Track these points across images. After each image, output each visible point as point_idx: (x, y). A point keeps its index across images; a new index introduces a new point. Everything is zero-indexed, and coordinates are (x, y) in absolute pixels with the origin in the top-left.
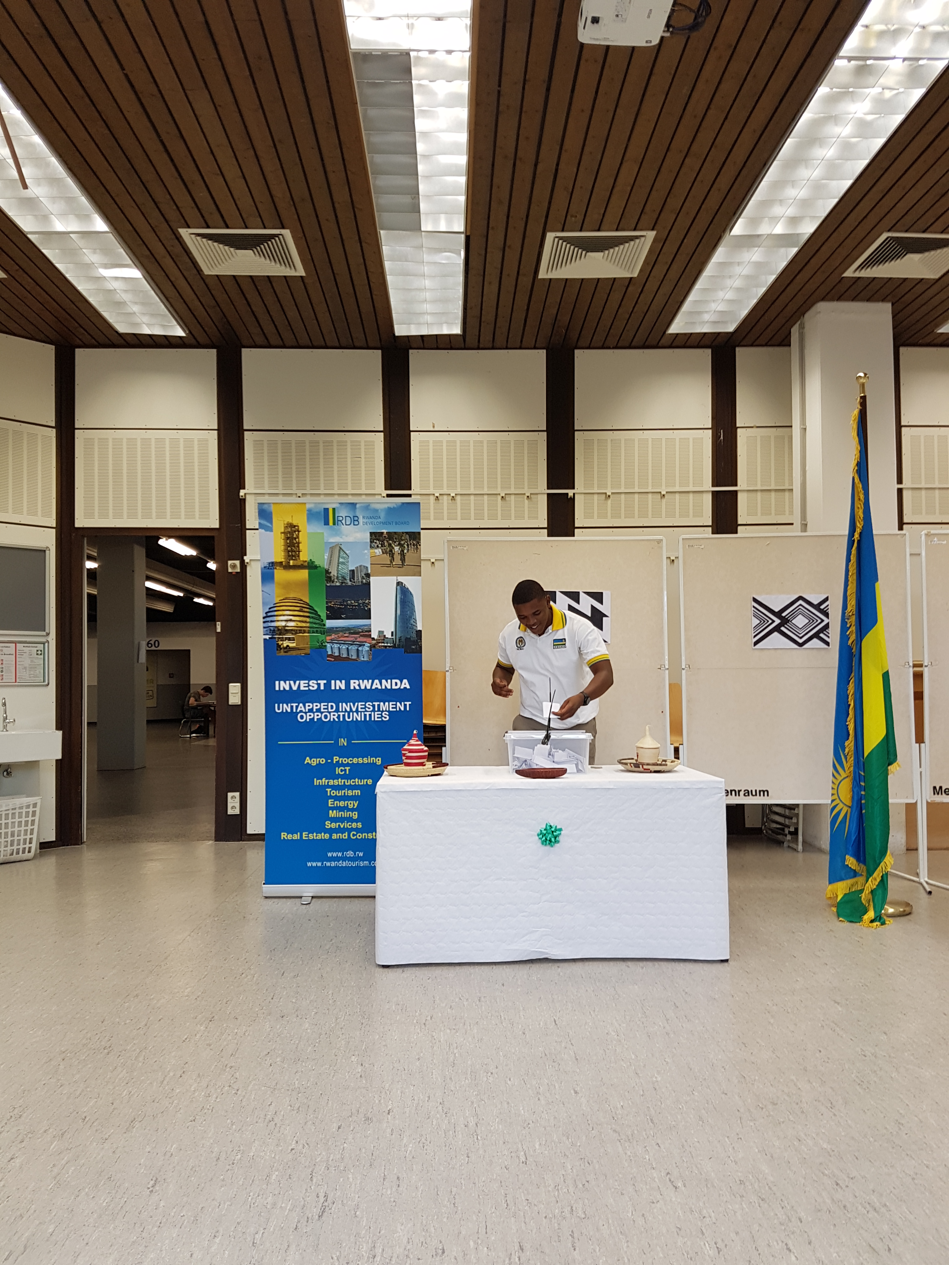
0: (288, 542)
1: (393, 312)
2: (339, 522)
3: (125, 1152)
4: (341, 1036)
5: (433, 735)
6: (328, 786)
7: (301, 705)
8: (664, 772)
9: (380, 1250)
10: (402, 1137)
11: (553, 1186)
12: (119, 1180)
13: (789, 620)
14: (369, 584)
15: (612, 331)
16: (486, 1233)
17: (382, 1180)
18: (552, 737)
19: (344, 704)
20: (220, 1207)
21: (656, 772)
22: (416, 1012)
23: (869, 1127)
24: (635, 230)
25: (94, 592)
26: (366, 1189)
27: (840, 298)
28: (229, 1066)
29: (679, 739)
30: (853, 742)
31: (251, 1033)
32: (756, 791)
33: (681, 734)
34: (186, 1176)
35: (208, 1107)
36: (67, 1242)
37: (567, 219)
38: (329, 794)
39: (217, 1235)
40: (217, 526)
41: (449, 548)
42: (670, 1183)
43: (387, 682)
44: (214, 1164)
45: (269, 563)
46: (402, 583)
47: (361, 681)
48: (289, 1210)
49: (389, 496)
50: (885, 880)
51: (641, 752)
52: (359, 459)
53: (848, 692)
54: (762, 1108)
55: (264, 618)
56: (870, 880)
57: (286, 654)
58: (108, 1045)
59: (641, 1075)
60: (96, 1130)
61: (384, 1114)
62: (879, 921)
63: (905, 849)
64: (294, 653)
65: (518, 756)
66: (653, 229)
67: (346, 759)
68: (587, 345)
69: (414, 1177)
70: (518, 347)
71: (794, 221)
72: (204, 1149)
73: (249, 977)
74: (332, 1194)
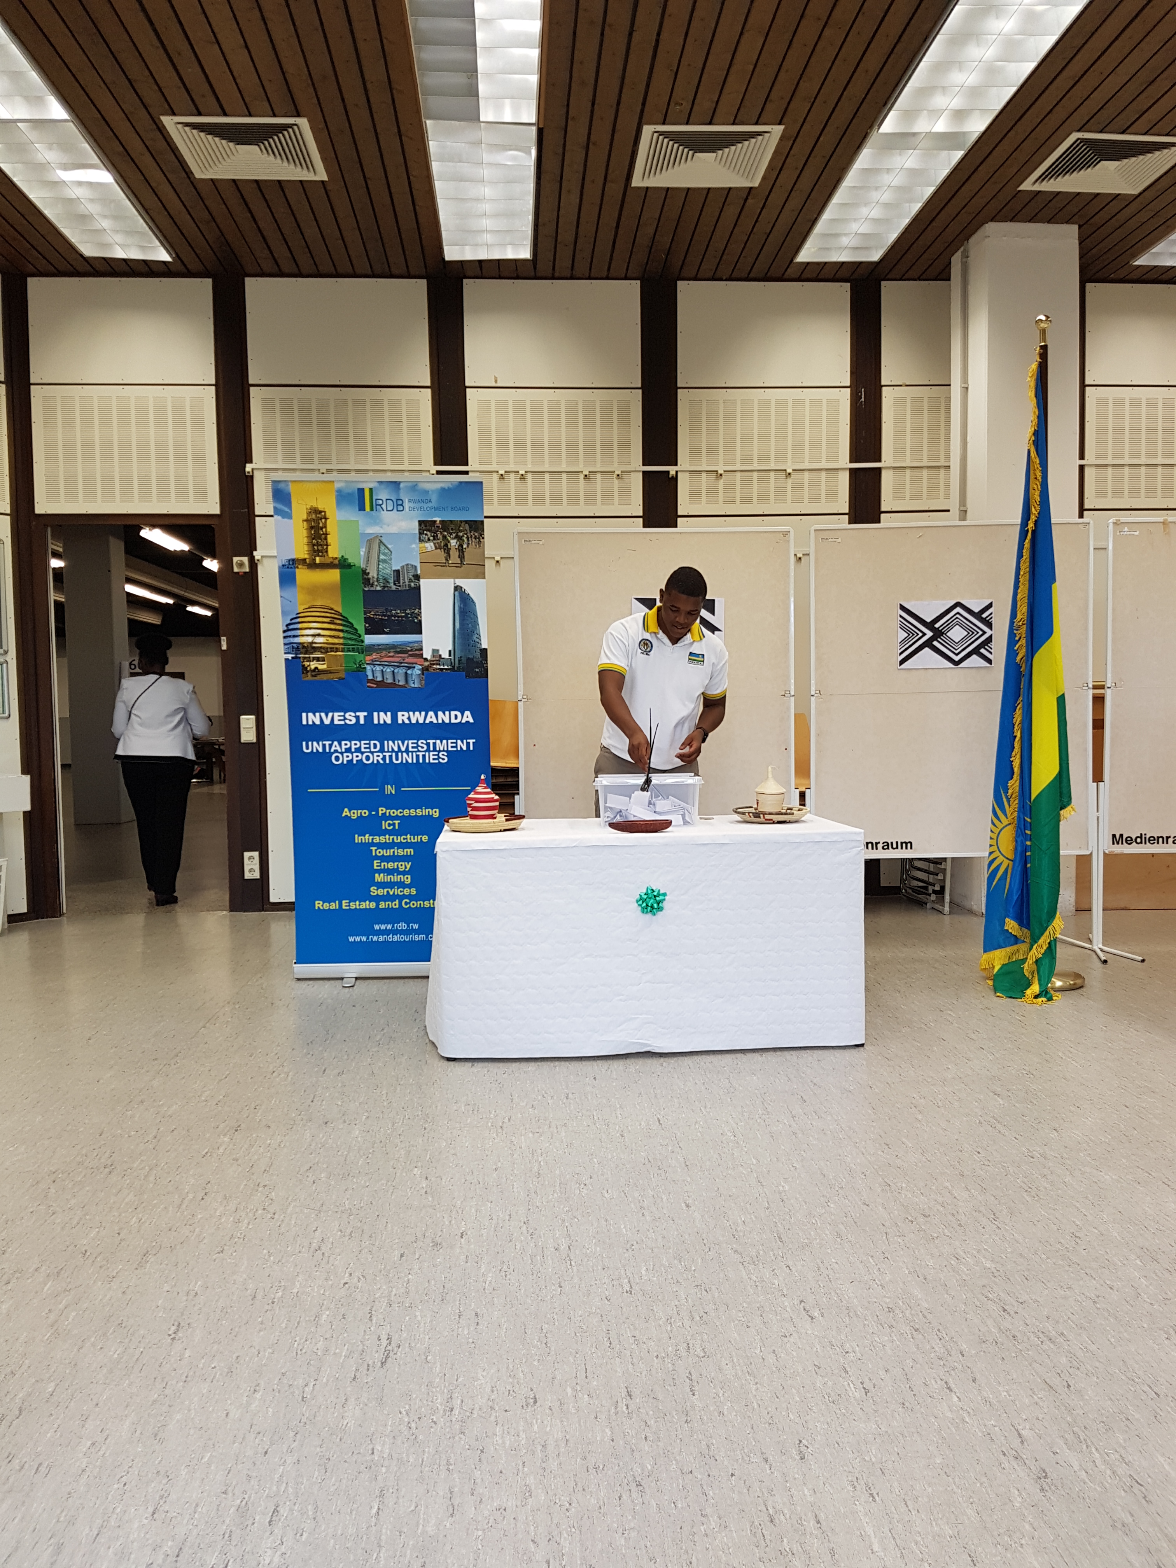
0: (313, 532)
1: (443, 230)
2: (378, 507)
3: (138, 1292)
4: (399, 1144)
5: (501, 780)
6: (373, 844)
7: (336, 743)
8: (789, 822)
9: (459, 1402)
10: (479, 1264)
11: (664, 1319)
12: (132, 1326)
13: (943, 633)
14: (418, 589)
15: (724, 257)
16: (586, 1377)
17: (457, 1318)
19: (391, 743)
20: (260, 1355)
21: (779, 822)
22: (490, 1113)
23: (1040, 1242)
24: (757, 123)
25: (62, 599)
26: (437, 1329)
27: (1013, 218)
28: (261, 1185)
29: (806, 782)
30: (1018, 781)
31: (288, 1144)
32: (897, 843)
33: (808, 775)
34: (216, 1320)
35: (239, 1235)
36: (72, 1404)
37: (670, 107)
38: (374, 854)
39: (258, 1389)
40: (218, 512)
41: (520, 541)
42: (804, 1313)
43: (444, 714)
44: (250, 1303)
45: (289, 560)
46: (461, 587)
47: (411, 713)
48: (345, 1356)
49: (439, 472)
50: (1053, 948)
51: (761, 798)
52: (400, 420)
53: (1014, 720)
54: (912, 1222)
55: (284, 631)
56: (1035, 947)
57: (314, 678)
58: (109, 1162)
59: (764, 1184)
60: (101, 1267)
61: (456, 1237)
62: (1045, 997)
63: (1074, 909)
64: (325, 677)
65: (611, 806)
66: (780, 123)
67: (395, 811)
68: (693, 275)
69: (496, 1313)
70: (604, 276)
71: (960, 115)
72: (236, 1286)
73: (282, 1076)
74: (397, 1336)
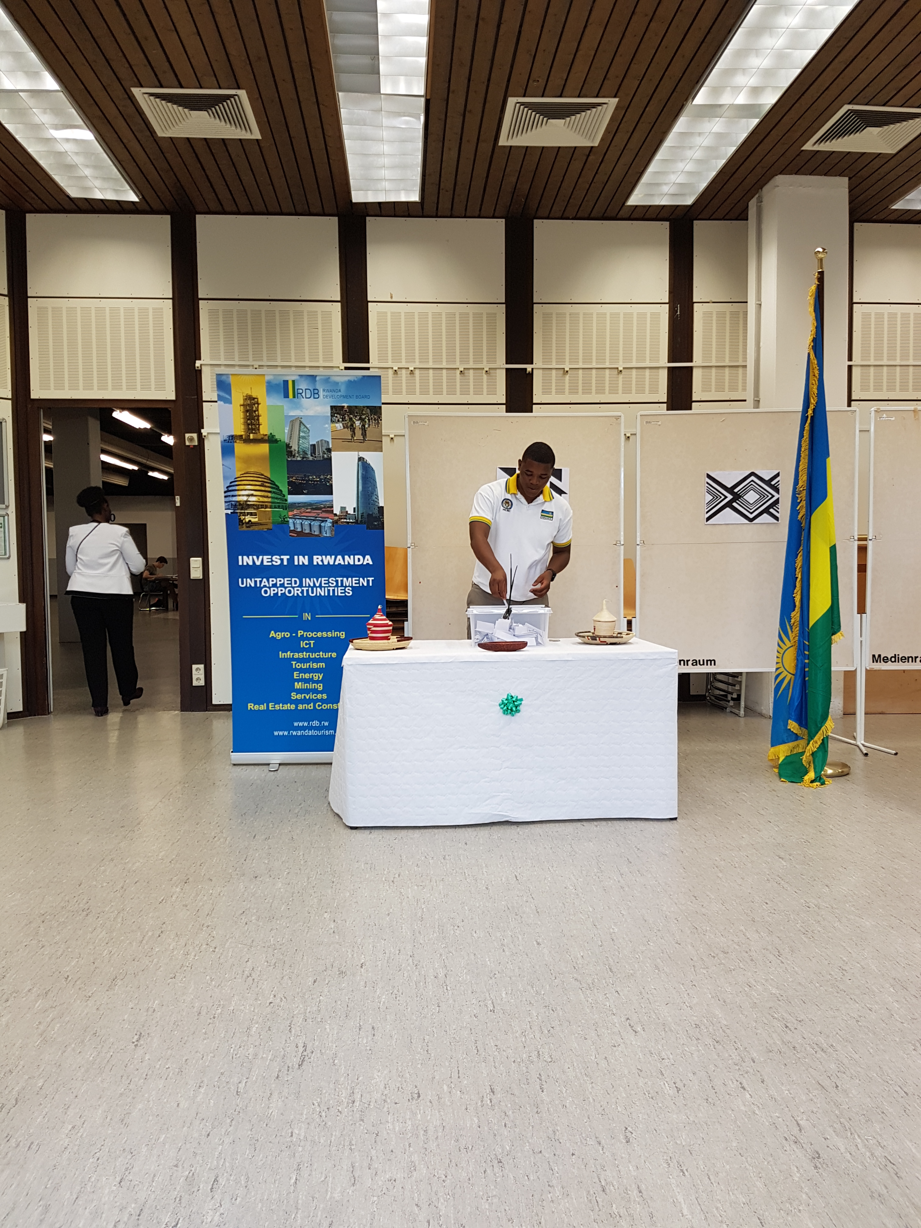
0: (248, 415)
1: (351, 178)
2: (299, 395)
3: (109, 1009)
4: (313, 894)
5: (394, 610)
6: (293, 659)
7: (265, 580)
8: (619, 644)
9: (359, 1096)
10: (375, 989)
11: (520, 1032)
12: (104, 1035)
13: (741, 496)
14: (330, 459)
15: (570, 202)
16: (459, 1077)
17: (358, 1030)
18: (513, 611)
19: (308, 580)
20: (204, 1059)
21: (612, 644)
22: (384, 870)
23: (815, 973)
24: (597, 96)
25: (51, 465)
26: (342, 1039)
27: (797, 172)
28: (205, 925)
29: (632, 612)
30: (799, 613)
31: (226, 893)
32: (703, 660)
33: (634, 607)
34: (169, 1031)
35: (187, 965)
36: (57, 1096)
37: (530, 83)
38: (294, 667)
39: (202, 1085)
40: (173, 398)
41: (409, 423)
42: (630, 1028)
43: (350, 557)
44: (196, 1017)
45: (229, 436)
46: (364, 459)
47: (324, 557)
48: (270, 1060)
49: (347, 368)
50: (826, 744)
51: (598, 625)
52: (317, 330)
53: (796, 565)
54: (714, 957)
55: (225, 492)
56: (811, 743)
57: (248, 529)
58: (86, 907)
59: (599, 927)
60: (80, 989)
61: (357, 967)
62: (819, 781)
63: (842, 713)
64: (256, 528)
65: (480, 630)
66: (615, 97)
67: (311, 633)
68: (546, 215)
69: (388, 1026)
70: (477, 215)
71: (756, 91)
72: (185, 1004)
73: (222, 840)
74: (311, 1044)
